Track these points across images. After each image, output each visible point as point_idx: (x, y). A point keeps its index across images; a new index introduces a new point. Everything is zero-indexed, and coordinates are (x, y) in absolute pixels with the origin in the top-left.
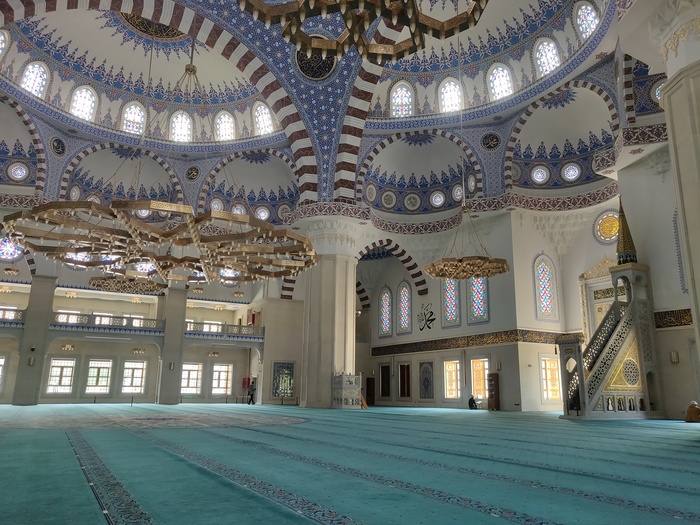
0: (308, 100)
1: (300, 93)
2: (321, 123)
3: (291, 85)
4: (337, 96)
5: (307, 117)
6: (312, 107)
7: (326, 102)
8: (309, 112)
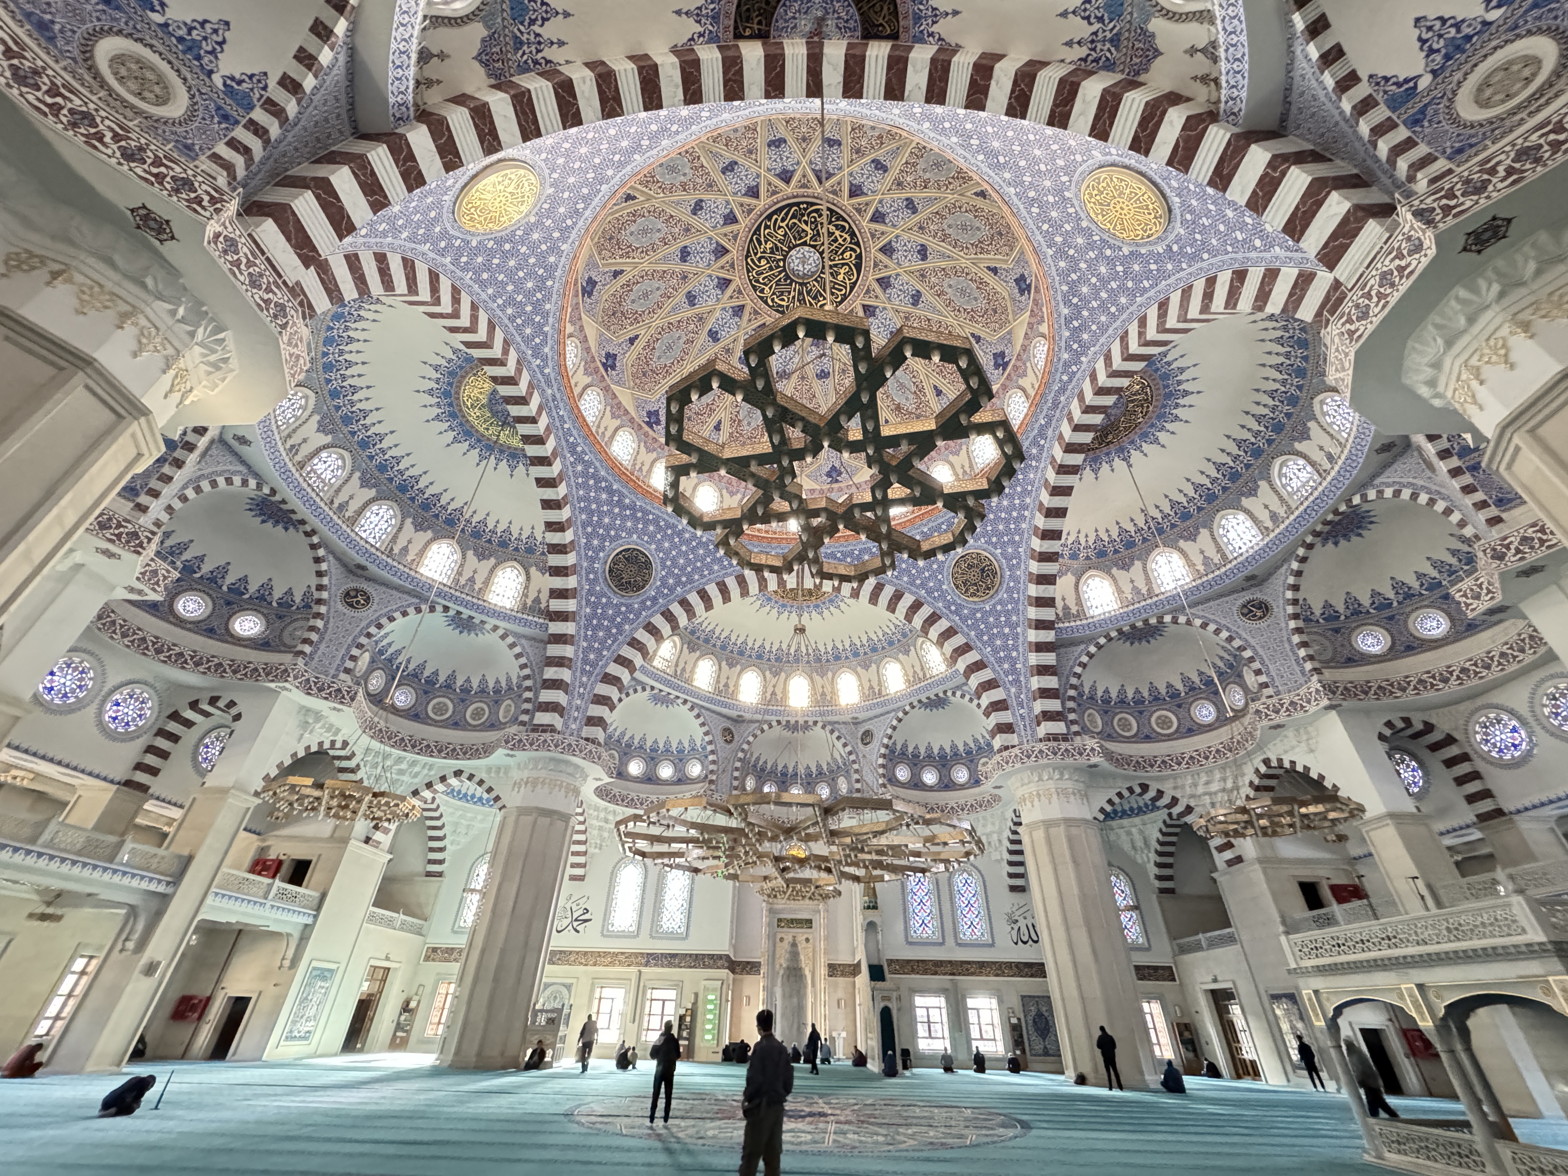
0: (595, 607)
1: (590, 592)
2: (594, 637)
3: (587, 579)
4: (626, 620)
5: (583, 622)
6: (594, 615)
7: (612, 620)
8: (589, 619)
